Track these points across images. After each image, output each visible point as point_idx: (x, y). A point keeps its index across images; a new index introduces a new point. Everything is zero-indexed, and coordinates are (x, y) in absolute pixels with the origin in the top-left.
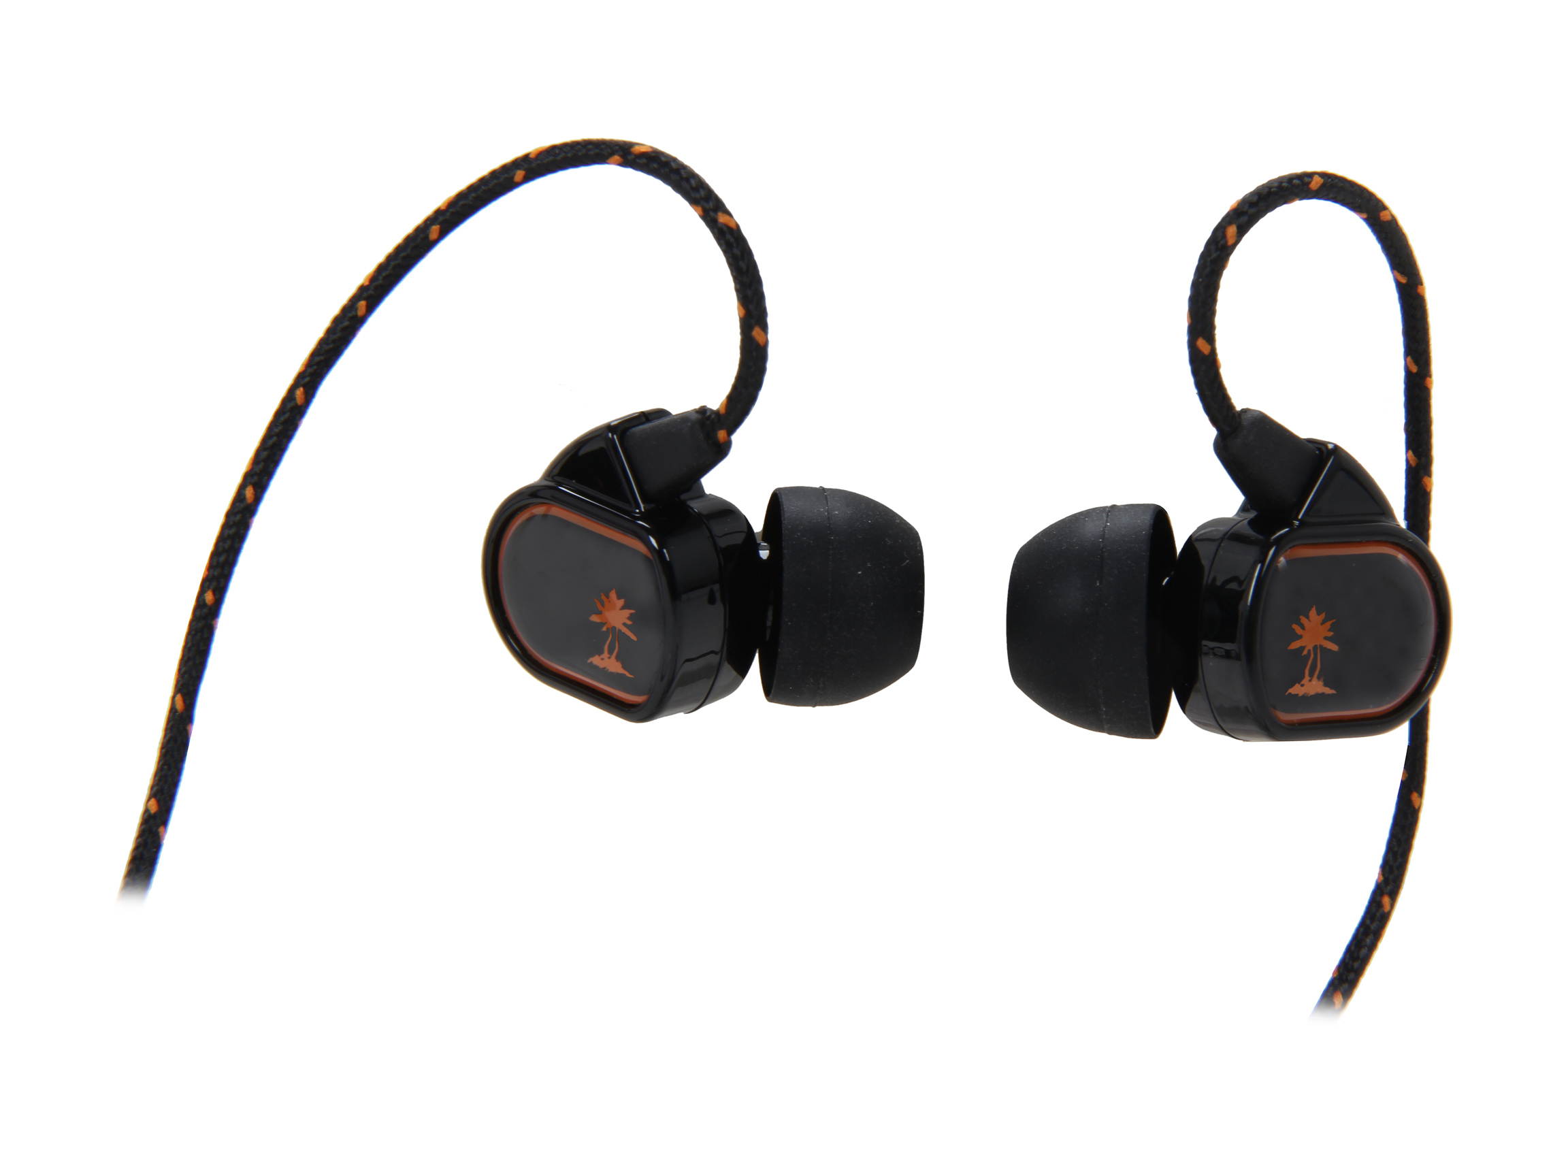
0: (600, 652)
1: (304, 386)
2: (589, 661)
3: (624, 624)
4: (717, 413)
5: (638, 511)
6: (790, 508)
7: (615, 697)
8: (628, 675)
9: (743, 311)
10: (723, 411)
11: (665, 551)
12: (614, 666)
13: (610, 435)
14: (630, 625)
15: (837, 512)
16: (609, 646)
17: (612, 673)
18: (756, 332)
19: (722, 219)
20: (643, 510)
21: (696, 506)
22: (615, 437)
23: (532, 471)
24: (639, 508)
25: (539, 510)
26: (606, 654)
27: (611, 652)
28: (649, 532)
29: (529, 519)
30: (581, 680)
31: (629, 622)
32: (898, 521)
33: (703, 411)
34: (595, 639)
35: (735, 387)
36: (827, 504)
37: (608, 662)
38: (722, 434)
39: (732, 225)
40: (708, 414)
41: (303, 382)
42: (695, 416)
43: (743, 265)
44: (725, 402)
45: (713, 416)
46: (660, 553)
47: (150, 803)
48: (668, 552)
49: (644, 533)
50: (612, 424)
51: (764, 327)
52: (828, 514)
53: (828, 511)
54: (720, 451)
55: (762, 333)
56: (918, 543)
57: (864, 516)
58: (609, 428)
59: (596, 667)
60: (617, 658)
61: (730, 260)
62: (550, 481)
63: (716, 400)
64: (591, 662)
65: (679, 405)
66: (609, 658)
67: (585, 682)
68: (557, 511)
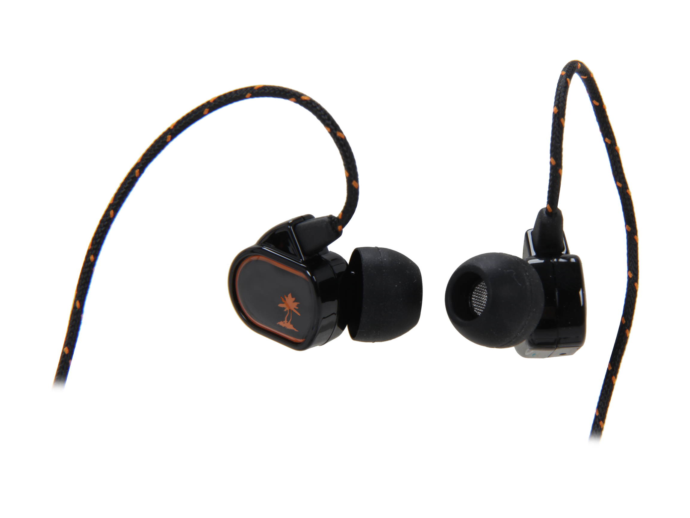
0: (283, 320)
1: (139, 169)
2: (278, 324)
3: (295, 309)
4: (337, 218)
5: (301, 260)
6: (365, 257)
7: (289, 339)
8: (295, 330)
9: (348, 174)
10: (340, 217)
11: (314, 277)
12: (290, 327)
13: (289, 227)
14: (298, 309)
15: (385, 259)
16: (287, 318)
17: (288, 329)
18: (354, 183)
19: (339, 134)
20: (304, 260)
21: (325, 257)
22: (291, 227)
23: (252, 241)
24: (302, 259)
25: (255, 258)
26: (286, 321)
27: (288, 320)
28: (306, 269)
29: (250, 262)
30: (275, 332)
31: (297, 308)
32: (410, 262)
33: (331, 217)
34: (281, 314)
35: (345, 208)
36: (381, 255)
37: (287, 325)
38: (339, 227)
39: (343, 137)
40: (333, 219)
41: (139, 167)
42: (327, 220)
43: (348, 154)
44: (341, 214)
45: (336, 220)
46: (311, 278)
47: (65, 349)
48: (315, 277)
49: (304, 270)
50: (290, 222)
51: (357, 180)
52: (382, 260)
53: (381, 259)
54: (338, 234)
55: (356, 183)
56: (419, 272)
57: (397, 261)
58: (287, 224)
59: (281, 327)
60: (291, 323)
61: (342, 152)
62: (260, 245)
63: (337, 211)
64: (279, 324)
65: (319, 213)
66: (287, 323)
67: (276, 333)
68: (262, 258)
